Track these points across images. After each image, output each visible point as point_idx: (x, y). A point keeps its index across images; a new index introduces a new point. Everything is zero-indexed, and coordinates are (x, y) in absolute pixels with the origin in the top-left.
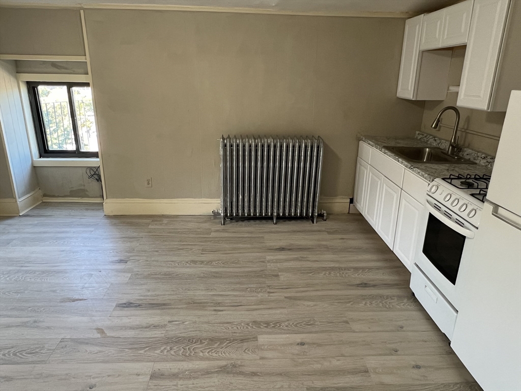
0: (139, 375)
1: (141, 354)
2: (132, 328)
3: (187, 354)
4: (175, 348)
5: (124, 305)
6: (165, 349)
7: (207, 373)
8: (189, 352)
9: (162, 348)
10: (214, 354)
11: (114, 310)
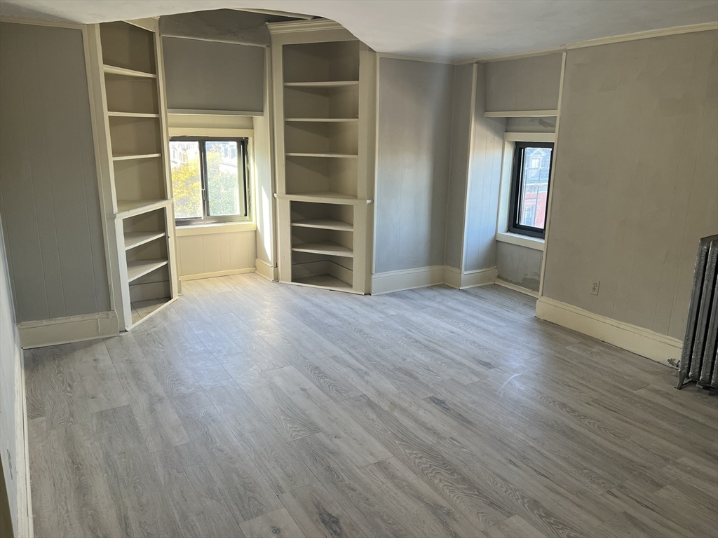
0: (372, 454)
1: (395, 443)
2: (416, 421)
3: (426, 472)
4: (424, 459)
5: (437, 401)
6: (416, 454)
7: (419, 497)
8: (430, 471)
9: (415, 452)
10: (447, 491)
11: (424, 399)
